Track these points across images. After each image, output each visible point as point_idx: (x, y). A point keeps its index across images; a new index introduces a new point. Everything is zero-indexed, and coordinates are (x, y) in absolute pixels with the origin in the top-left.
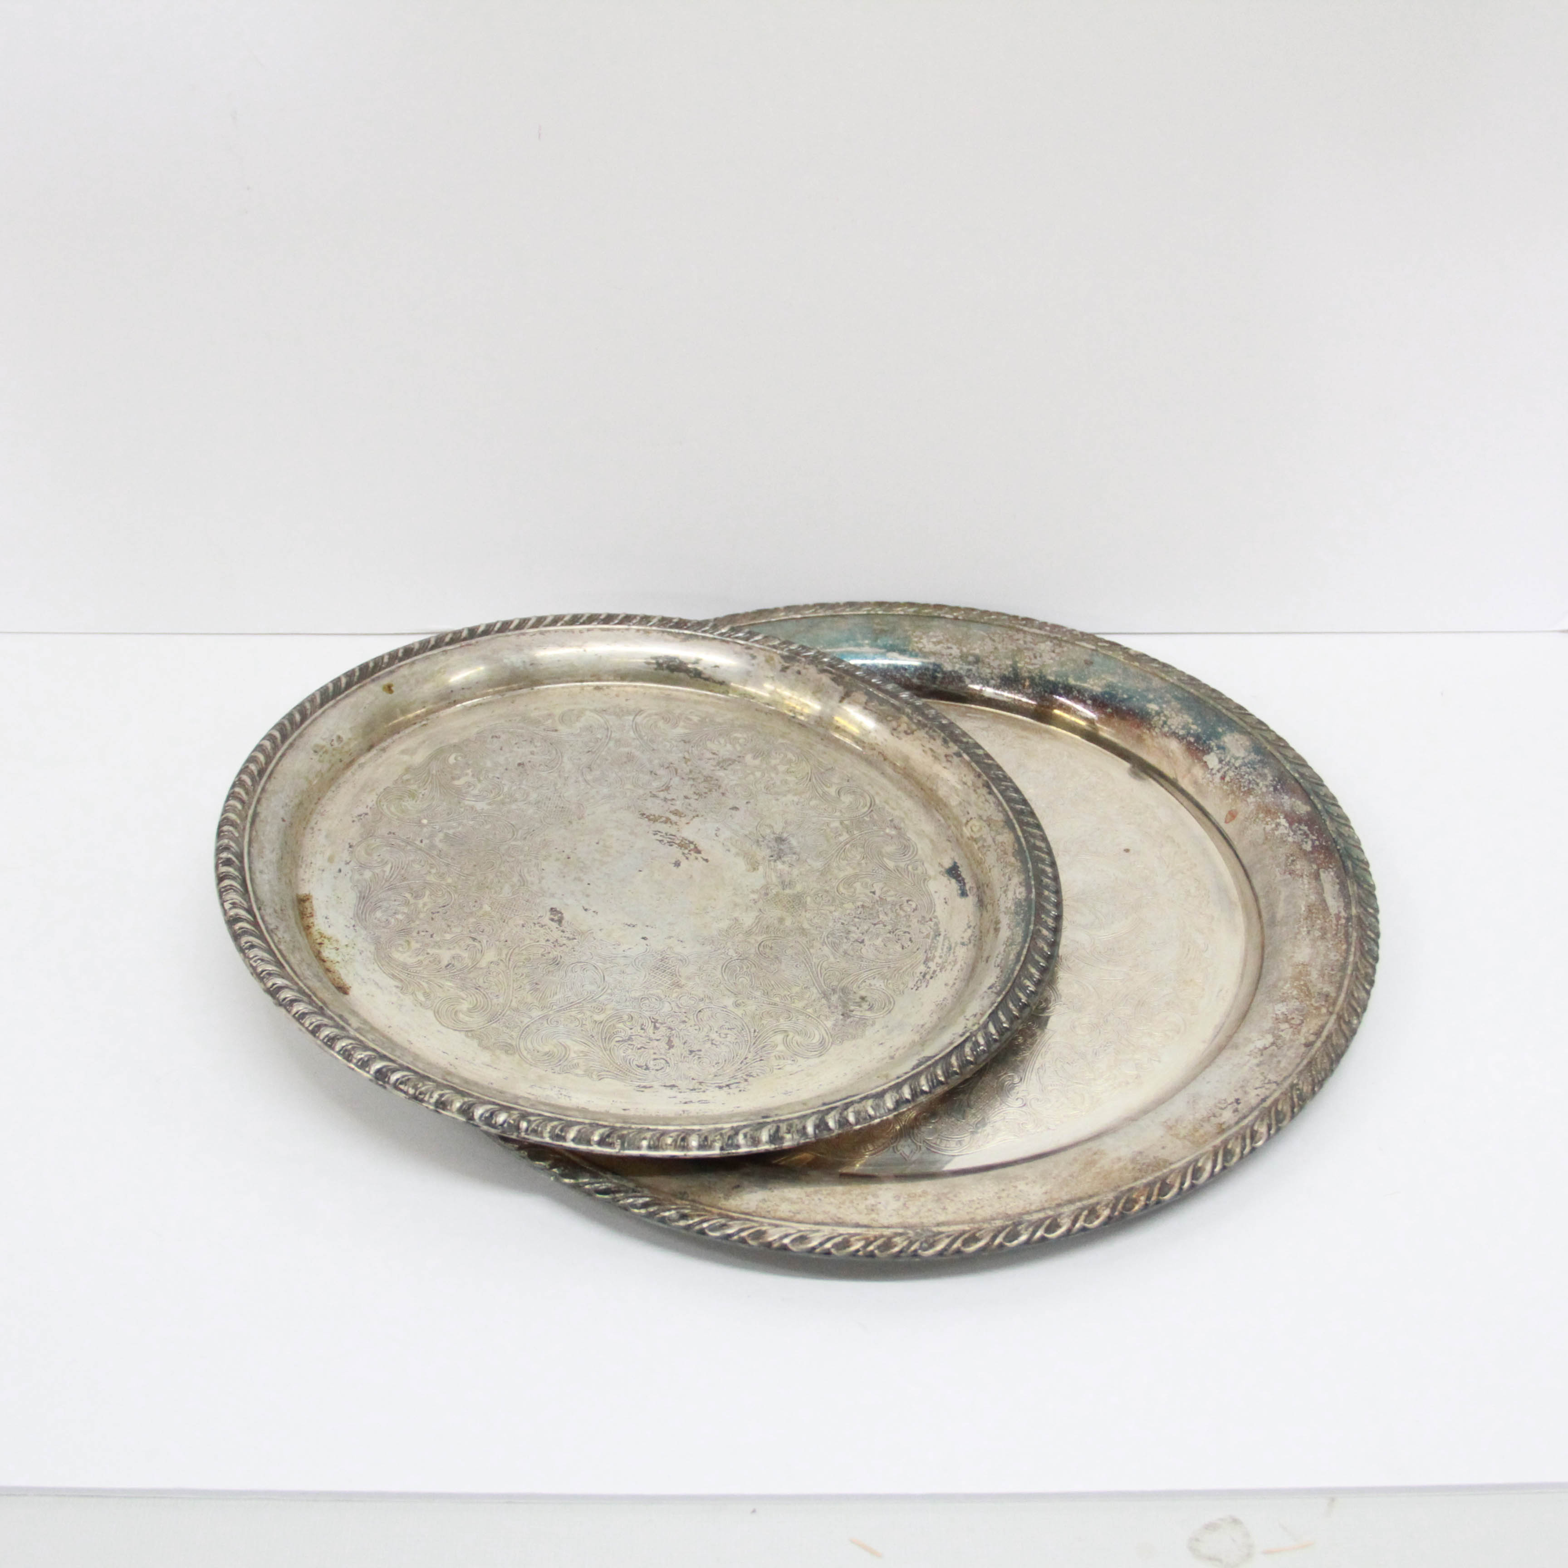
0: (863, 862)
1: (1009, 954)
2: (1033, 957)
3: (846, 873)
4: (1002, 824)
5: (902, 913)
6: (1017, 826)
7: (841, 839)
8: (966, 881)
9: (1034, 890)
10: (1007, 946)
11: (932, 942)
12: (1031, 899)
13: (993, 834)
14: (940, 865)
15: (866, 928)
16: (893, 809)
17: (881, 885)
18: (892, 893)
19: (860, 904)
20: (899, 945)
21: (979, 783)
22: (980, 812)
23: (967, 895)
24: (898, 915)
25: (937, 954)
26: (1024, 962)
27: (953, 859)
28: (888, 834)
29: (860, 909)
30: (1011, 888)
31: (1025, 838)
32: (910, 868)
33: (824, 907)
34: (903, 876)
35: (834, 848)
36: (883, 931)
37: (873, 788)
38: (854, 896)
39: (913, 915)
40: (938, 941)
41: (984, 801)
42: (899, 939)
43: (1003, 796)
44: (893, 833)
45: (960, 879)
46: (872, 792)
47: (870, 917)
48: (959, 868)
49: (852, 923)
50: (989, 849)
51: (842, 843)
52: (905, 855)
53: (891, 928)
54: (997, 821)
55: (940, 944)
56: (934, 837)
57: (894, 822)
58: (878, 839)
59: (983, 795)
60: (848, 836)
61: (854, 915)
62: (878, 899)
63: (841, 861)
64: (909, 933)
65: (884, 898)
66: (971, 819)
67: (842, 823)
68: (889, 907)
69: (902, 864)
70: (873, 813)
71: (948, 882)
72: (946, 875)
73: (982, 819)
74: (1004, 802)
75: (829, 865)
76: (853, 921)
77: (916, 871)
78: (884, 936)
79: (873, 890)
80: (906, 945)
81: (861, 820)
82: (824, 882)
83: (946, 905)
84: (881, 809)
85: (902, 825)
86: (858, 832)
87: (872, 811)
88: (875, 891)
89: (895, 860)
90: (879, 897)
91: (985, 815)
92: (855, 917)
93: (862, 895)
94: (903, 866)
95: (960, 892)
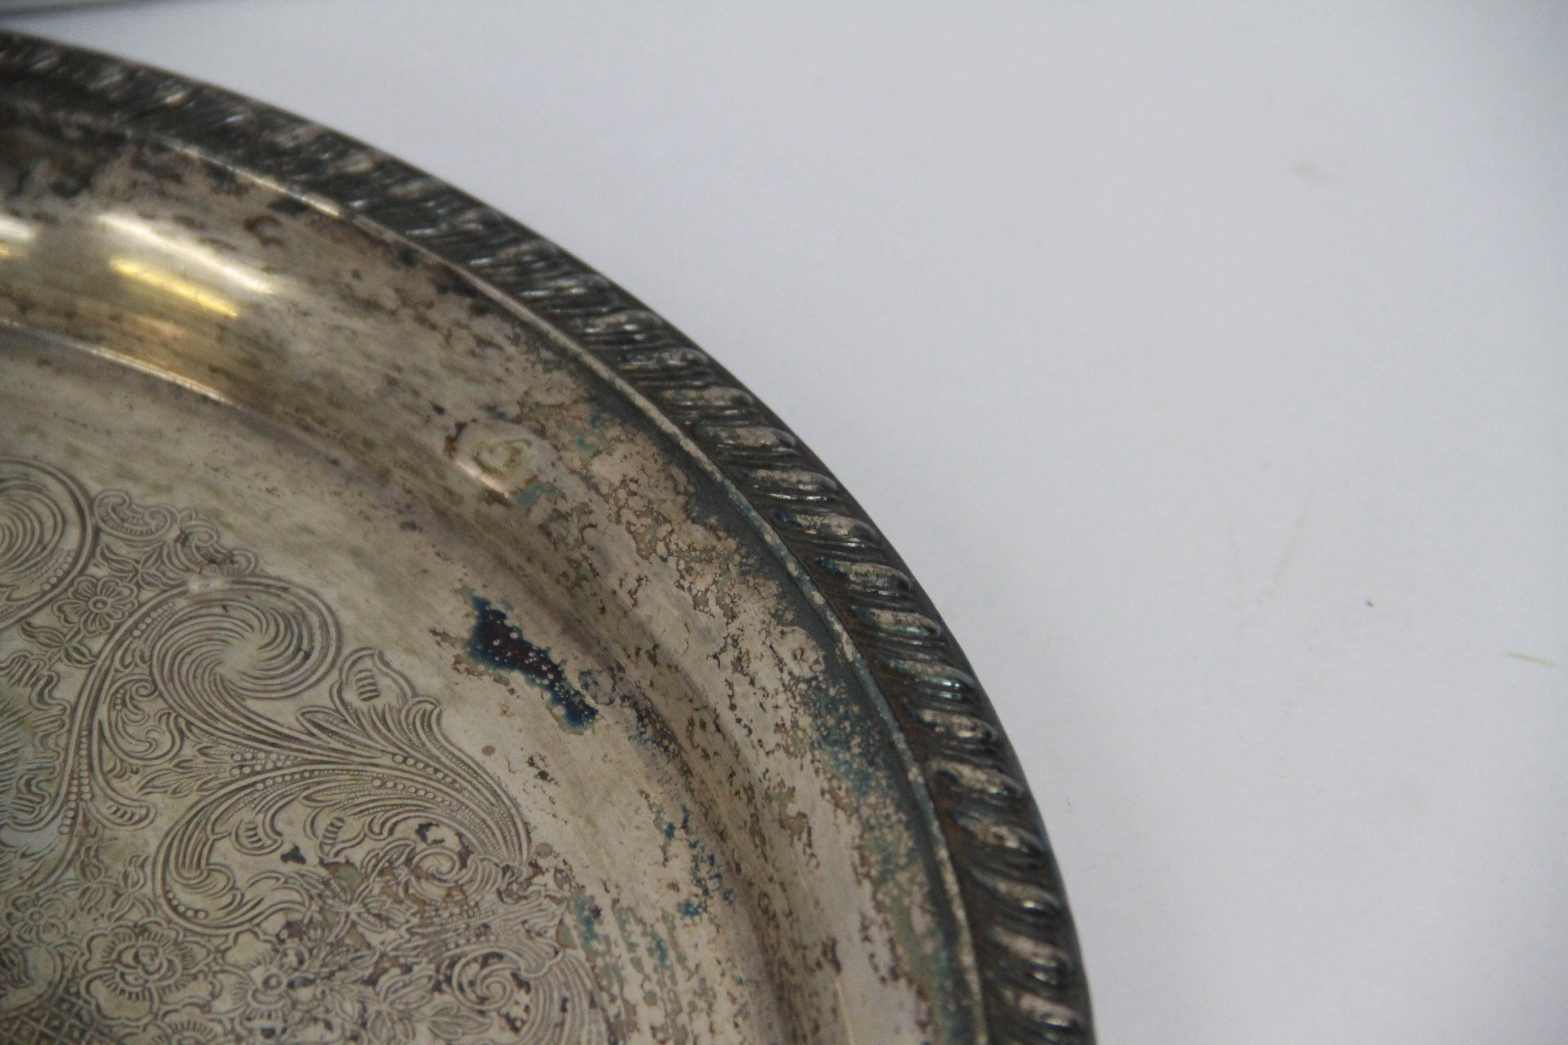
0: (188, 751)
1: (905, 914)
2: (993, 893)
3: (163, 823)
4: (584, 410)
5: (434, 891)
6: (641, 401)
7: (66, 692)
8: (555, 657)
9: (838, 627)
10: (878, 883)
11: (591, 955)
12: (850, 667)
13: (574, 457)
14: (441, 636)
15: (351, 1008)
16: (157, 488)
17: (299, 811)
18: (354, 826)
19: (275, 924)
20: (496, 1020)
21: (423, 289)
22: (484, 394)
23: (593, 712)
24: (423, 903)
25: (634, 993)
26: (974, 924)
27: (464, 591)
28: (204, 601)
29: (291, 945)
30: (753, 644)
31: (691, 432)
32: (351, 696)
33: (174, 998)
34: (352, 743)
35: (62, 742)
36: (412, 995)
37: (42, 435)
38: (241, 905)
39: (471, 881)
40: (607, 939)
41: (472, 344)
42: (483, 1000)
43: (532, 303)
44: (217, 583)
45: (532, 657)
46: (54, 456)
47: (342, 960)
48: (508, 623)
49: (297, 1015)
50: (585, 520)
51: (74, 710)
52: (307, 656)
53: (430, 970)
54: (561, 406)
55: (621, 950)
56: (355, 538)
57: (194, 541)
58: (181, 635)
59: (459, 324)
60: (80, 674)
61: (285, 981)
62: (324, 872)
63: (115, 783)
64: (500, 957)
65: (341, 859)
66: (461, 427)
67: (29, 631)
68: (377, 890)
69: (320, 696)
70: (104, 539)
71: (504, 689)
72: (481, 667)
73: (502, 416)
74: (545, 326)
75: (86, 823)
76: (295, 1004)
77: (379, 703)
78: (427, 1010)
79: (286, 848)
80: (517, 1012)
81: (83, 586)
82: (110, 896)
83: (550, 789)
84: (125, 511)
85: (229, 540)
86: (102, 640)
87: (97, 531)
88: (296, 849)
89: (290, 692)
90: (322, 863)
91: (504, 396)
92: (291, 985)
93: (264, 887)
94: (328, 703)
95: (560, 710)
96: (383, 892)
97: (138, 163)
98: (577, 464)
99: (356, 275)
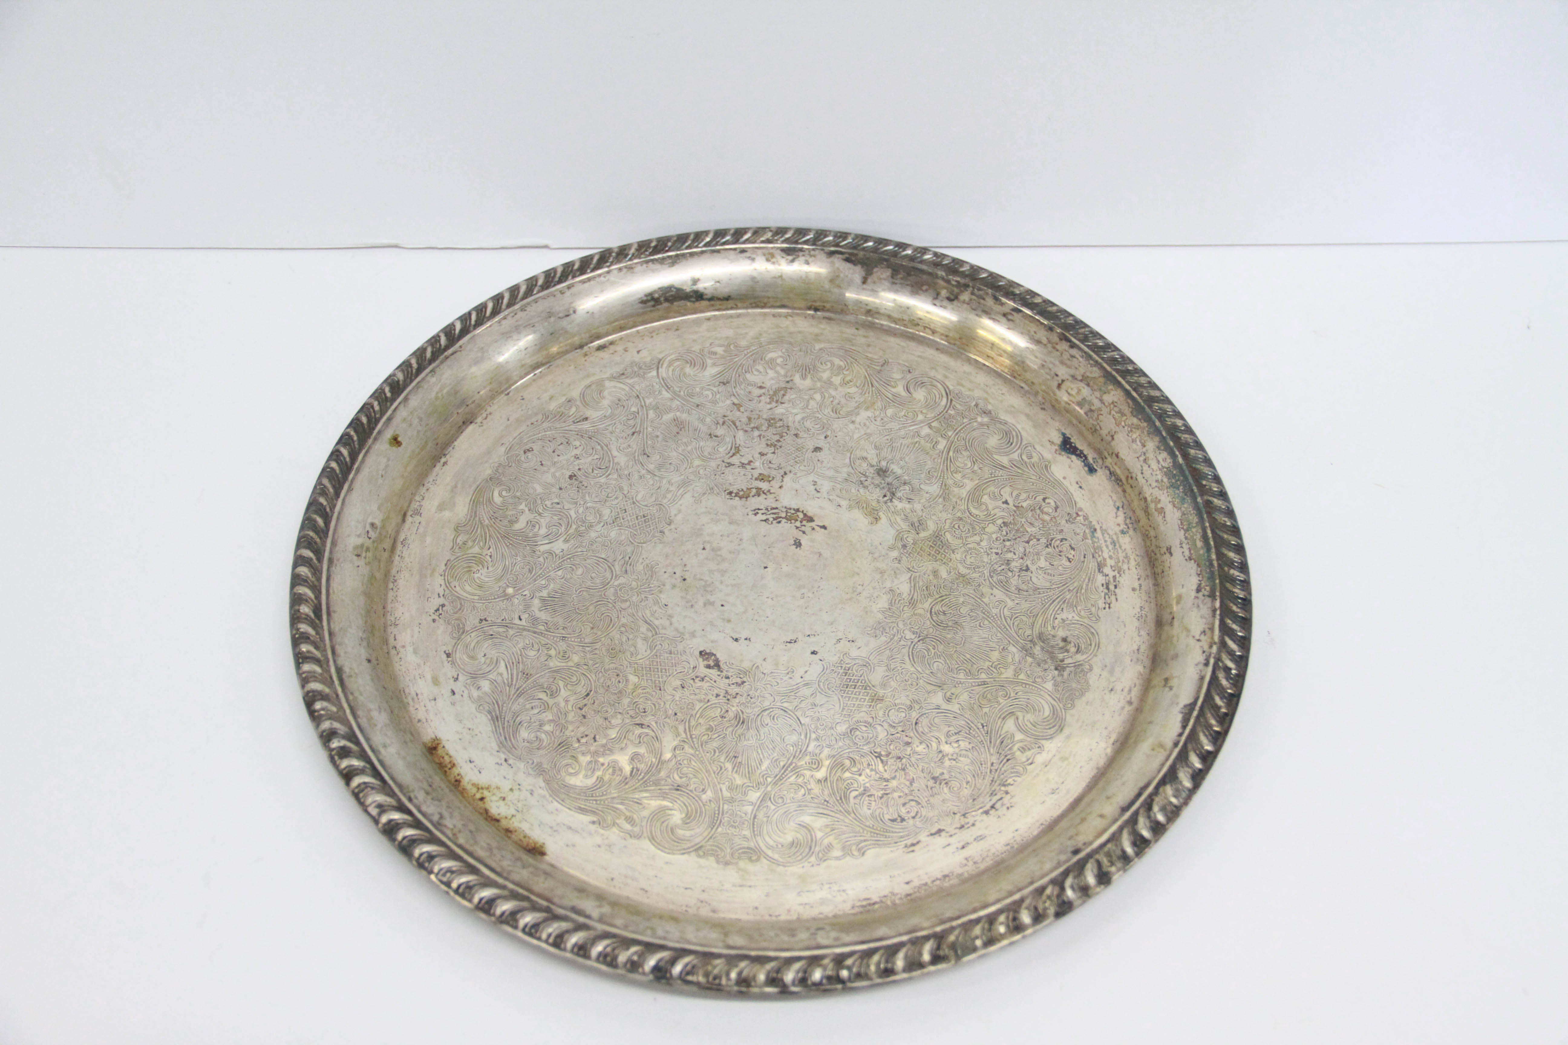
0: (976, 468)
1: (1195, 541)
2: (1222, 538)
3: (968, 488)
4: (1102, 380)
5: (1047, 518)
6: (1120, 379)
7: (941, 447)
8: (1085, 453)
9: (1177, 453)
10: (1186, 531)
11: (1093, 542)
12: (1180, 465)
13: (1098, 394)
14: (1052, 443)
15: (1021, 550)
17: (1008, 490)
18: (1024, 496)
19: (1000, 522)
20: (1065, 559)
21: (1055, 338)
22: (1072, 372)
23: (1096, 470)
24: (1044, 521)
25: (1106, 555)
26: (1216, 547)
27: (1059, 430)
28: (981, 424)
29: (1004, 528)
30: (1151, 455)
31: (1135, 390)
32: (1024, 457)
33: (969, 540)
34: (1024, 471)
35: (939, 461)
36: (1040, 547)
37: (936, 370)
38: (990, 515)
39: (1058, 516)
40: (1098, 538)
41: (1069, 357)
42: (1060, 552)
43: (1088, 346)
44: (986, 419)
45: (1078, 452)
46: (939, 377)
47: (1019, 535)
48: (1072, 441)
49: (1005, 549)
50: (1100, 412)
51: (943, 452)
52: (1012, 444)
53: (1045, 541)
54: (1095, 378)
55: (1102, 542)
56: (1027, 411)
57: (979, 407)
58: (974, 434)
59: (1066, 351)
60: (945, 442)
61: (1002, 539)
62: (1014, 508)
63: (954, 475)
64: (1066, 540)
65: (1020, 505)
66: (1063, 381)
67: (930, 427)
68: (1030, 515)
69: (1015, 456)
70: (953, 403)
71: (1070, 460)
72: (1063, 453)
73: (1076, 379)
74: (1092, 353)
75: (945, 485)
76: (1005, 546)
77: (1033, 460)
78: (1044, 553)
79: (1004, 500)
80: (1071, 557)
81: (947, 416)
82: (951, 508)
83: (1083, 492)
84: (959, 395)
85: (990, 407)
86: (951, 432)
87: (951, 400)
88: (1007, 500)
89: (1007, 454)
90: (1014, 506)
91: (1078, 373)
92: (1004, 541)
93: (996, 510)
94: (1017, 458)
95: (1086, 469)
96: (1032, 516)
97: (972, 293)
98: (1098, 396)
99: (1035, 332)
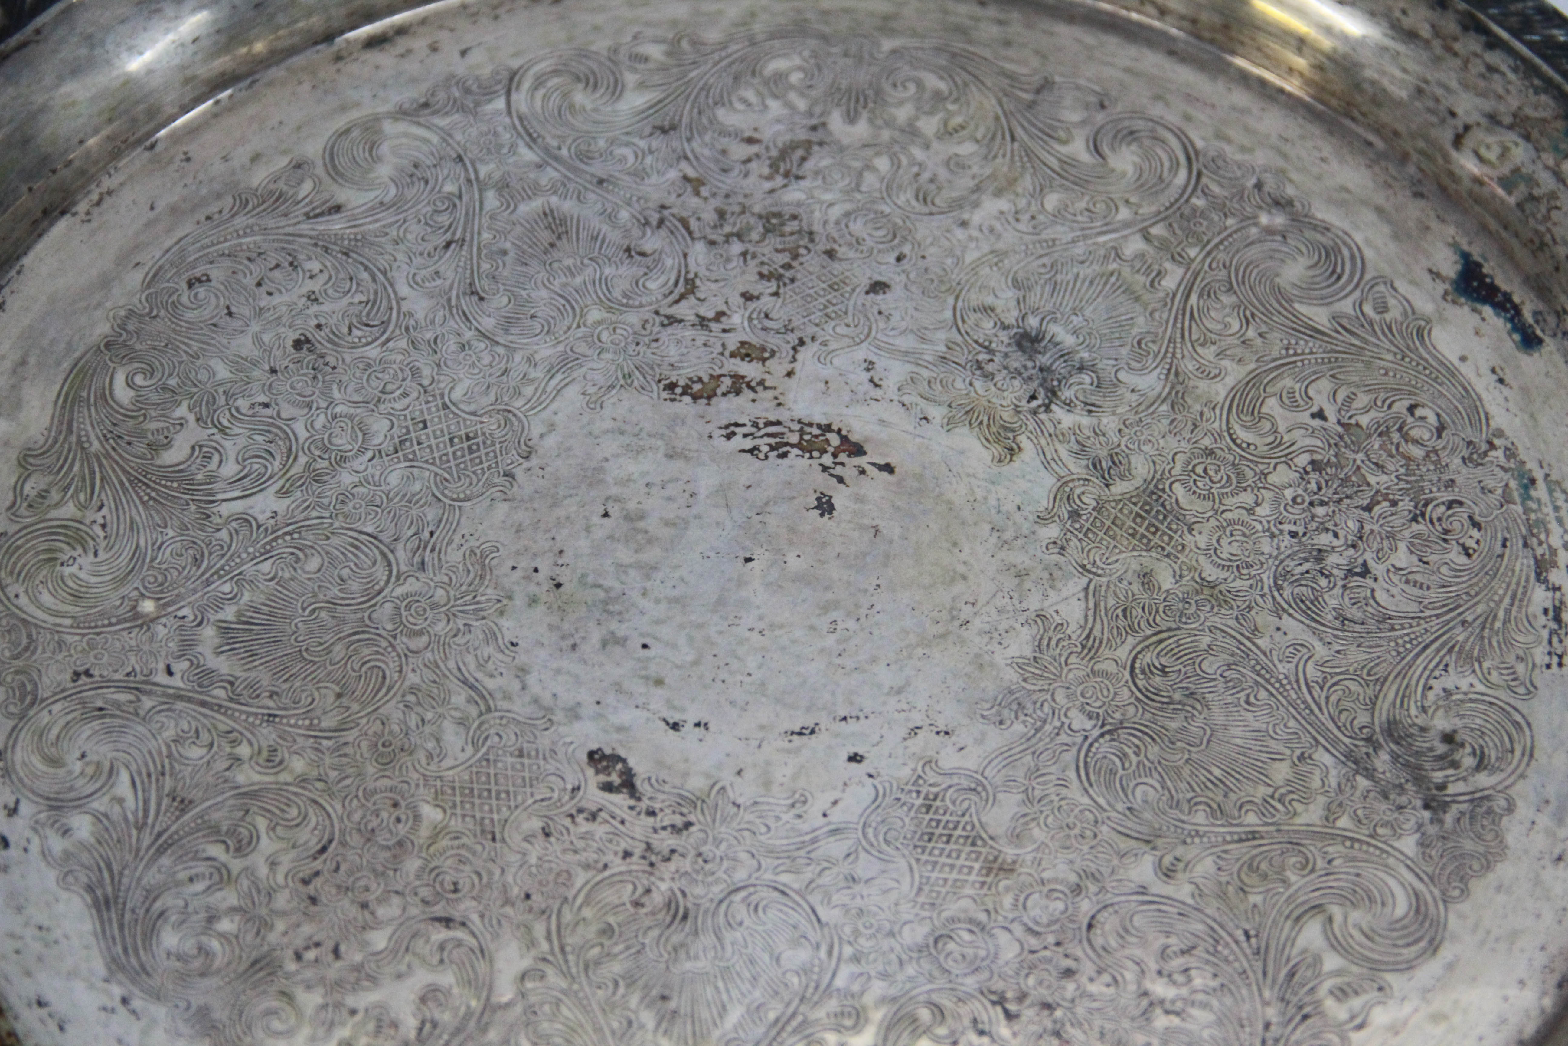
0: (1251, 333)
3: (1230, 381)
4: (1561, 124)
5: (1417, 452)
7: (1169, 283)
8: (1516, 299)
11: (1527, 510)
13: (1549, 158)
14: (1435, 275)
15: (1353, 525)
16: (1243, 149)
17: (1325, 385)
18: (1363, 400)
19: (1303, 460)
20: (1456, 548)
22: (1488, 105)
23: (1540, 341)
24: (1409, 459)
25: (1556, 541)
27: (1455, 246)
28: (1269, 231)
29: (1314, 476)
32: (1368, 309)
33: (1229, 501)
34: (1366, 342)
35: (1165, 316)
36: (1397, 522)
37: (1167, 104)
38: (1280, 444)
39: (1444, 448)
40: (1539, 501)
41: (1482, 69)
42: (1446, 532)
43: (1530, 45)
44: (1279, 220)
45: (1500, 298)
46: (1173, 118)
47: (1349, 492)
48: (1485, 270)
49: (1315, 525)
50: (1553, 203)
51: (1174, 295)
52: (1339, 278)
53: (1410, 506)
54: (1544, 120)
55: (1548, 510)
56: (1380, 199)
57: (1266, 189)
58: (1253, 252)
59: (1476, 55)
60: (1180, 271)
61: (1308, 500)
62: (1340, 429)
63: (1199, 349)
64: (1461, 503)
65: (1353, 421)
66: (1467, 128)
67: (1147, 237)
68: (1376, 446)
69: (1346, 306)
70: (1204, 180)
71: (1476, 316)
72: (1463, 300)
73: (1499, 123)
74: (1538, 61)
75: (1177, 374)
76: (1313, 517)
77: (1388, 317)
78: (1407, 534)
79: (1315, 409)
80: (1471, 543)
81: (1187, 211)
82: (1190, 426)
83: (1506, 391)
84: (1220, 163)
85: (1290, 191)
86: (1197, 249)
87: (1199, 174)
88: (1321, 411)
89: (1325, 301)
90: (1339, 422)
91: (1502, 108)
92: (1311, 504)
93: (1297, 434)
94: (1352, 312)
95: (1517, 337)
96: (1381, 447)
98: (1551, 162)
99: (1404, 12)
